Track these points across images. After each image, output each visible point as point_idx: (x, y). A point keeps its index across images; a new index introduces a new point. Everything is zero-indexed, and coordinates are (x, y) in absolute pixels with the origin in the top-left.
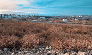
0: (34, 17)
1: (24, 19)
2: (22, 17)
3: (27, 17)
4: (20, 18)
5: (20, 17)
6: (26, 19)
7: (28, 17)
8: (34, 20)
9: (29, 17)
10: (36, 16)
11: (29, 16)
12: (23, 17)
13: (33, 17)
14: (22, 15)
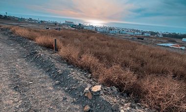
0: (164, 35)
1: (138, 38)
2: (136, 33)
3: (146, 35)
4: (132, 36)
5: (133, 34)
6: (143, 39)
7: (149, 35)
8: (162, 43)
9: (151, 35)
10: (170, 34)
11: (152, 33)
12: (139, 33)
13: (160, 36)
14: (137, 31)
